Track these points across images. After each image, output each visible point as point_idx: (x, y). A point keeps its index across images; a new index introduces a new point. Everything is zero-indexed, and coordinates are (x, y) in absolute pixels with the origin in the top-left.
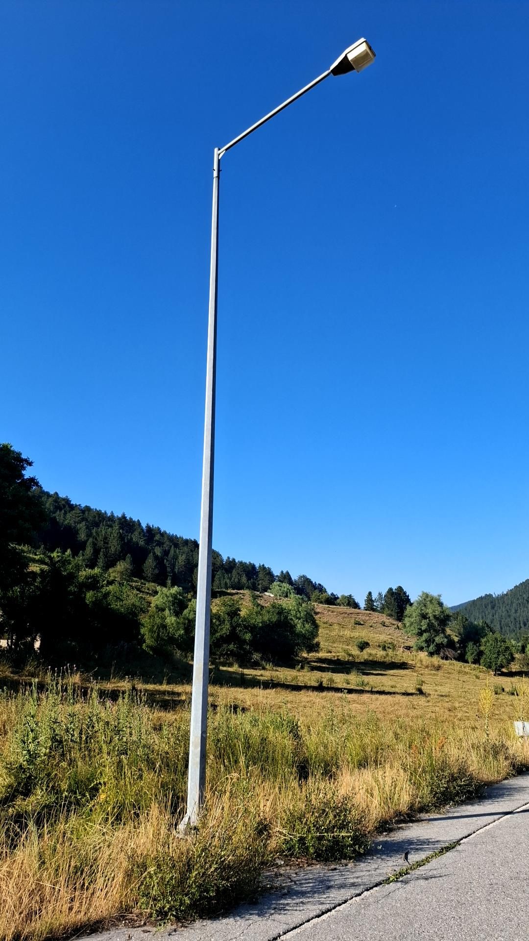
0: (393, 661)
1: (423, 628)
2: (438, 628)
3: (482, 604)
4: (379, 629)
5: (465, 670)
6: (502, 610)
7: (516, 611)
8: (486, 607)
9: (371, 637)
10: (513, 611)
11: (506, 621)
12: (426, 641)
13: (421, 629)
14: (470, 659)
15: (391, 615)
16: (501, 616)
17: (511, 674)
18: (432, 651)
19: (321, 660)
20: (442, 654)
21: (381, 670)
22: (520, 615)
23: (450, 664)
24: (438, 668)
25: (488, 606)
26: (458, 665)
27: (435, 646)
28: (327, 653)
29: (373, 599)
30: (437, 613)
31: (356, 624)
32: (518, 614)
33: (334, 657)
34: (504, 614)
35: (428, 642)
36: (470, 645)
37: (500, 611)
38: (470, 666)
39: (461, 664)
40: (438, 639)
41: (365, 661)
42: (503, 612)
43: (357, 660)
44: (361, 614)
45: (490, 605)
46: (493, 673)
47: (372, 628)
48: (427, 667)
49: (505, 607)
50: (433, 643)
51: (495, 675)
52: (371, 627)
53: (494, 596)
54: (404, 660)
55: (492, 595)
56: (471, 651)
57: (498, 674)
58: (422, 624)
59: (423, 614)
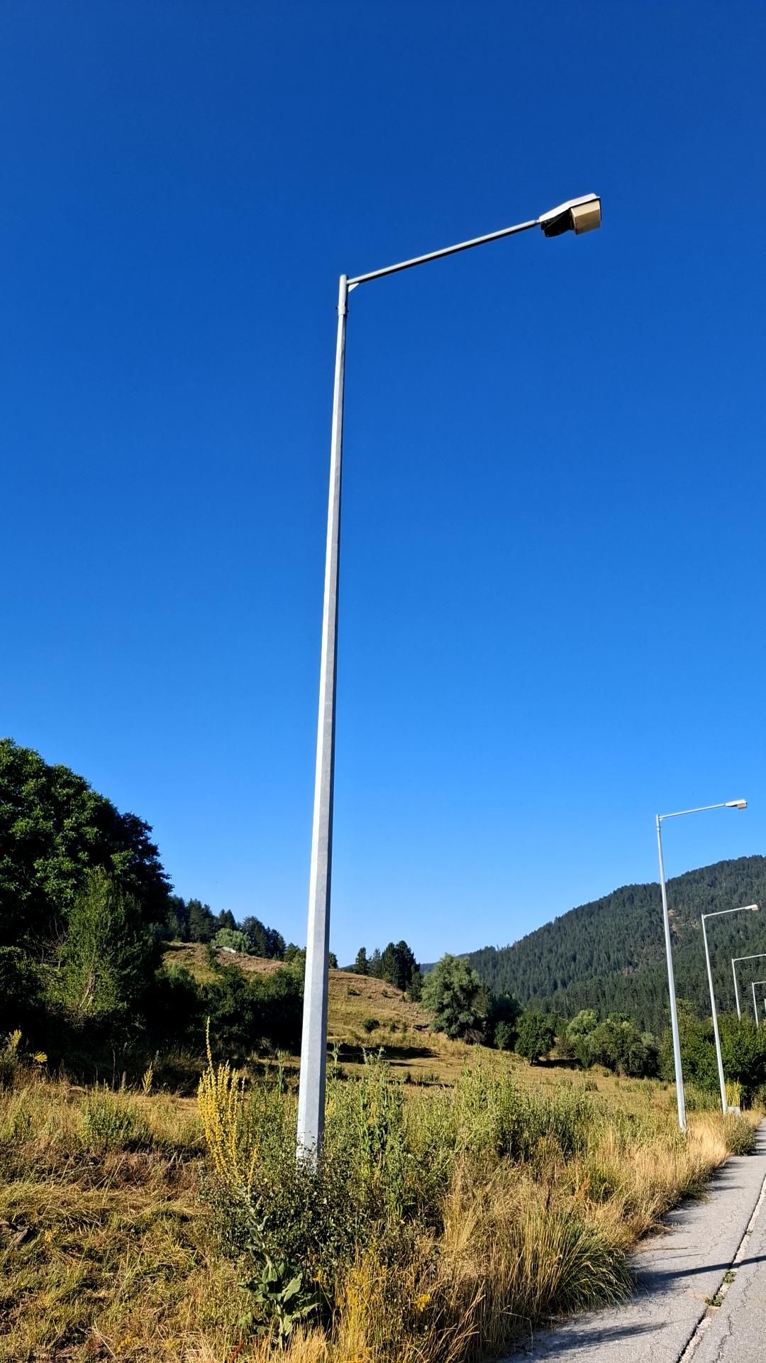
0: (412, 1046)
1: (445, 1002)
2: (464, 1002)
3: (480, 962)
4: (381, 1001)
5: (496, 1058)
6: (506, 970)
7: (525, 971)
8: (485, 965)
9: (372, 1013)
10: (521, 971)
11: (512, 985)
12: (448, 1020)
13: (442, 1003)
14: (501, 1045)
15: (390, 982)
16: (506, 978)
17: (549, 1064)
18: (454, 1032)
20: (466, 1037)
21: (401, 1059)
22: (530, 977)
23: (478, 1050)
24: (465, 1056)
25: (489, 963)
26: (487, 1051)
27: (459, 1026)
29: (367, 958)
30: (464, 982)
31: (350, 994)
32: (527, 977)
34: (508, 976)
35: (450, 1021)
36: (501, 1025)
37: (503, 971)
38: (501, 1053)
39: (489, 1050)
40: (463, 1017)
41: (380, 1045)
42: (506, 973)
43: (366, 1045)
44: (354, 980)
45: (491, 963)
46: (528, 1062)
47: (371, 1000)
48: (453, 1054)
49: (511, 966)
50: (456, 1022)
51: (531, 1065)
52: (370, 998)
53: (497, 950)
54: (425, 1044)
55: (494, 948)
56: (501, 1034)
57: (534, 1064)
58: (444, 997)
59: (446, 983)
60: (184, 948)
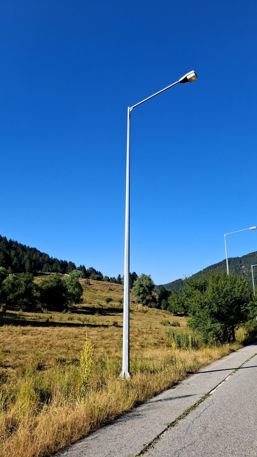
1: (141, 292)
2: (148, 292)
3: (177, 283)
5: (160, 313)
13: (139, 292)
14: (163, 308)
17: (181, 315)
18: (144, 303)
19: (84, 308)
20: (149, 305)
23: (152, 310)
24: (146, 312)
25: (180, 284)
26: (156, 310)
27: (146, 301)
28: (89, 304)
29: (121, 278)
30: (147, 284)
31: (110, 290)
33: (92, 306)
35: (143, 298)
36: (163, 301)
38: (162, 311)
39: (158, 310)
40: (148, 297)
41: (108, 308)
43: (104, 308)
46: (173, 314)
48: (140, 311)
50: (145, 299)
51: (174, 315)
52: (117, 291)
56: (163, 304)
57: (175, 315)
58: (140, 290)
59: (141, 284)
60: (50, 274)
